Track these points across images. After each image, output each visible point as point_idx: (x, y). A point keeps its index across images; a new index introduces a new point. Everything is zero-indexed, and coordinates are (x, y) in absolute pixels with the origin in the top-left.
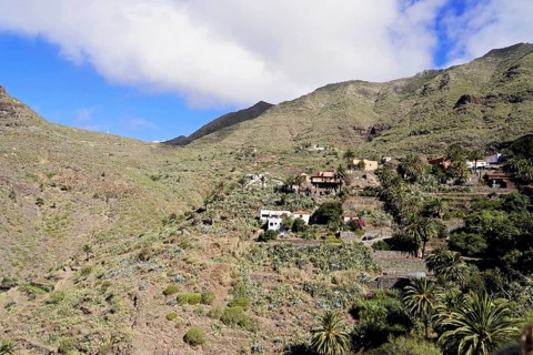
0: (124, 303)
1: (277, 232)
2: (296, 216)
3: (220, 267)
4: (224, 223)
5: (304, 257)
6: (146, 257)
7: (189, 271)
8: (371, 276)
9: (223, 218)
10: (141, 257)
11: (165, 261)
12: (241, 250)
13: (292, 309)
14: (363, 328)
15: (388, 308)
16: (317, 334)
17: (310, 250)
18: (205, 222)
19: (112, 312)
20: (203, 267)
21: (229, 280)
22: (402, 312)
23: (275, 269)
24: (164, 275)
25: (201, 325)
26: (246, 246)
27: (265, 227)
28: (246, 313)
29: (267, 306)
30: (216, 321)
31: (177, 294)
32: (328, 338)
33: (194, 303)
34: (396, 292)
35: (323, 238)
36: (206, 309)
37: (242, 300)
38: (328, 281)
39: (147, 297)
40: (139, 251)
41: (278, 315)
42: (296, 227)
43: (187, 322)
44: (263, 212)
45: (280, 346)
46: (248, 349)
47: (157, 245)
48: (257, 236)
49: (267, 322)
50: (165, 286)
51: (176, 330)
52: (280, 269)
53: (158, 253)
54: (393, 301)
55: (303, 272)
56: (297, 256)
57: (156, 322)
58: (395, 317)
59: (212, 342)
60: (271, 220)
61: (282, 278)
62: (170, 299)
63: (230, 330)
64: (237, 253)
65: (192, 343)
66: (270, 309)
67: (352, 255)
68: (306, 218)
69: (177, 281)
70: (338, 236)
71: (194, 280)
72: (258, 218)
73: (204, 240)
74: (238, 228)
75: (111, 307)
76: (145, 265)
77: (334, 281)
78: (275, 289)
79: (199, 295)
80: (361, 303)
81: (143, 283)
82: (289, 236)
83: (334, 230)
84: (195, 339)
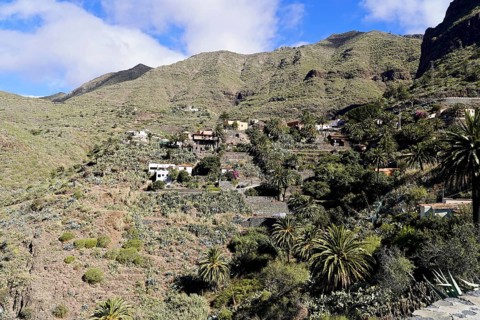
0: (20, 251)
1: (165, 182)
2: (181, 169)
3: (114, 214)
4: (114, 175)
5: (189, 203)
6: (39, 207)
7: (84, 219)
8: (245, 217)
9: (113, 171)
10: (33, 208)
11: (59, 210)
12: (132, 198)
13: (179, 247)
14: (239, 258)
15: (258, 242)
16: (203, 266)
17: (194, 197)
18: (96, 175)
19: (7, 259)
20: (97, 215)
21: (123, 225)
22: (270, 245)
23: (163, 214)
24: (59, 223)
25: (98, 266)
26: (136, 195)
27: (153, 178)
28: (139, 253)
29: (158, 246)
30: (113, 262)
31: (73, 240)
32: (212, 269)
33: (91, 247)
34: (264, 229)
35: (204, 187)
36: (102, 251)
37: (135, 242)
38: (210, 223)
39: (43, 243)
40: (31, 202)
41: (168, 253)
42: (181, 178)
43: (84, 264)
44: (151, 165)
45: (171, 278)
46: (143, 283)
47: (49, 196)
48: (146, 186)
49: (158, 259)
50: (61, 234)
51: (74, 272)
52: (169, 214)
53: (52, 203)
54: (263, 236)
55: (188, 216)
56: (182, 202)
57: (54, 265)
58: (264, 249)
59: (110, 280)
60: (158, 172)
61: (171, 222)
62: (66, 244)
63: (126, 268)
64: (128, 202)
65: (90, 282)
66: (160, 248)
67: (229, 201)
68: (189, 170)
69: (73, 228)
70: (217, 185)
71: (90, 227)
72: (146, 171)
73: (96, 191)
74: (128, 179)
75: (6, 255)
76: (38, 215)
77: (215, 222)
78: (165, 231)
79: (95, 239)
80: (237, 239)
81: (38, 231)
82: (175, 186)
83: (213, 180)
84: (93, 278)
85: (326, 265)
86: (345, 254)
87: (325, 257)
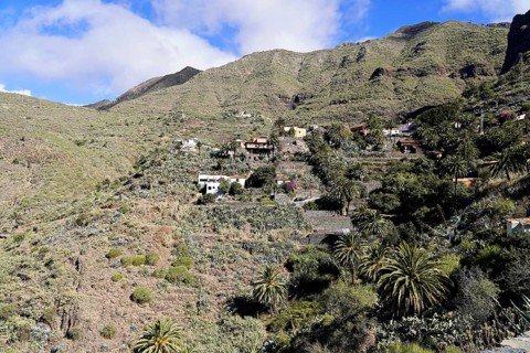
0: (66, 268)
1: (215, 195)
2: (233, 180)
3: (161, 230)
4: (162, 187)
5: (242, 218)
6: (84, 222)
7: (131, 234)
8: (303, 233)
9: (161, 183)
10: (79, 222)
11: (105, 225)
12: (181, 213)
13: (232, 266)
14: (297, 278)
15: (319, 260)
16: (257, 287)
17: (247, 211)
18: (143, 187)
19: (53, 276)
20: (145, 230)
21: (172, 241)
22: (331, 264)
23: (214, 230)
24: (106, 239)
25: (147, 285)
26: (186, 209)
27: (203, 191)
28: (189, 272)
29: (209, 264)
30: (162, 280)
31: (121, 257)
32: (268, 290)
33: (139, 264)
34: (325, 246)
35: (258, 200)
36: (150, 270)
37: (185, 259)
38: (265, 239)
39: (89, 260)
40: (77, 216)
41: (220, 271)
42: (233, 190)
43: (132, 282)
44: (201, 177)
45: (224, 299)
46: (194, 303)
47: (95, 211)
48: (195, 199)
49: (210, 278)
50: (108, 250)
51: (122, 291)
52: (221, 230)
53: (97, 218)
54: (324, 254)
55: (241, 232)
56: (235, 217)
57: (101, 284)
58: (326, 268)
59: (159, 299)
60: (209, 185)
61: (223, 238)
62: (113, 261)
63: (176, 288)
64: (177, 216)
65: (139, 301)
66: (212, 266)
67: (286, 215)
68: (242, 182)
69: (120, 244)
70: (272, 198)
71: (137, 243)
72: (196, 183)
73: (143, 204)
74: (177, 192)
75: (53, 272)
76: (85, 231)
77: (270, 239)
78: (216, 248)
79: (142, 256)
80: (296, 257)
81: (84, 248)
82: (227, 199)
83: (269, 192)
84: (142, 298)
85: (395, 287)
86: (418, 275)
87: (395, 278)
